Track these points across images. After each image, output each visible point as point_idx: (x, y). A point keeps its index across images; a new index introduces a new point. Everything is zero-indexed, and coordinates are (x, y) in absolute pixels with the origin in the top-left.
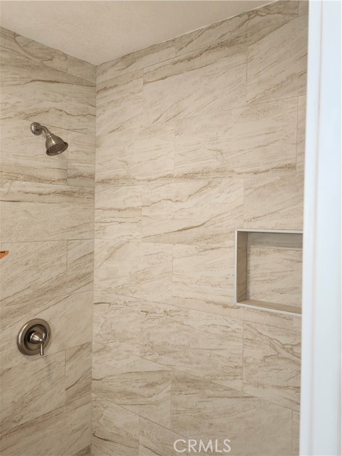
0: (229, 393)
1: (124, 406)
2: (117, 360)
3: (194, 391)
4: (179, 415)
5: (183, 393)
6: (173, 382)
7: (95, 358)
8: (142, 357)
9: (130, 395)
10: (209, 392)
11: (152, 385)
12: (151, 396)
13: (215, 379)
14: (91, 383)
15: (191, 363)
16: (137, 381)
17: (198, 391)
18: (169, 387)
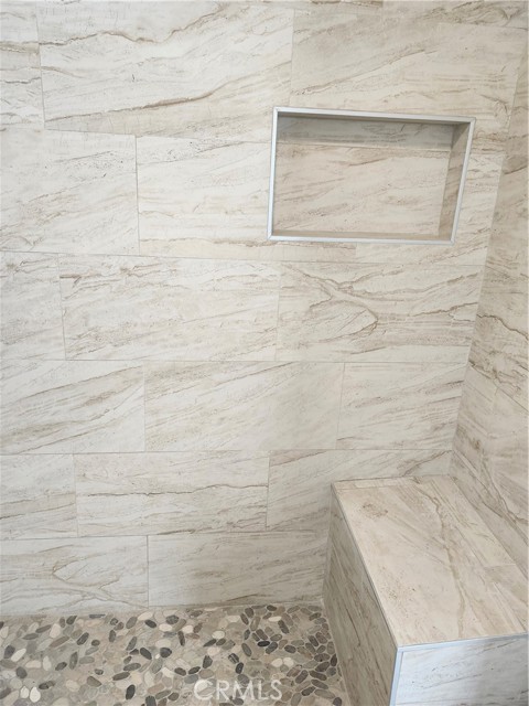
0: (254, 369)
3: (191, 383)
4: (161, 426)
5: (171, 391)
6: (148, 381)
8: (72, 359)
9: (46, 429)
10: (217, 377)
11: (100, 398)
12: (99, 417)
13: (230, 357)
15: (184, 345)
16: (63, 401)
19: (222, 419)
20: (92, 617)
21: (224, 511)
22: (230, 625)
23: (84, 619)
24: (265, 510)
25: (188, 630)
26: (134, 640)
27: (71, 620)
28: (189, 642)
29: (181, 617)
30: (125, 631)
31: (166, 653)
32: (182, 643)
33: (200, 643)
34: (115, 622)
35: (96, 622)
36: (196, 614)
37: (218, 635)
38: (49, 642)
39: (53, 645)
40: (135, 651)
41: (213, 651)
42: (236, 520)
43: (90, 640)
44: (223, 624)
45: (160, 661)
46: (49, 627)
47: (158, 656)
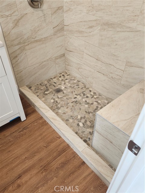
0: (128, 30)
1: (78, 37)
2: (75, 15)
3: (111, 29)
4: (102, 41)
5: (106, 30)
6: (101, 25)
7: (65, 15)
8: (87, 13)
9: (81, 32)
10: (118, 29)
11: (91, 27)
12: (90, 33)
13: (123, 23)
14: (64, 27)
15: (112, 15)
16: (84, 25)
17: (113, 29)
18: (99, 28)
19: (116, 44)
20: (83, 83)
21: (111, 73)
22: (104, 102)
23: (81, 82)
24: (121, 78)
25: (95, 97)
26: (85, 91)
27: (79, 81)
28: (93, 98)
29: (97, 94)
30: (85, 89)
31: (87, 97)
32: (92, 98)
33: (95, 100)
34: (85, 86)
35: (82, 84)
36: (100, 95)
37: (99, 102)
38: (73, 82)
39: (73, 83)
40: (83, 93)
41: (95, 103)
42: (114, 77)
43: (79, 86)
44: (103, 101)
45: (85, 98)
46: (75, 80)
47: (85, 97)
